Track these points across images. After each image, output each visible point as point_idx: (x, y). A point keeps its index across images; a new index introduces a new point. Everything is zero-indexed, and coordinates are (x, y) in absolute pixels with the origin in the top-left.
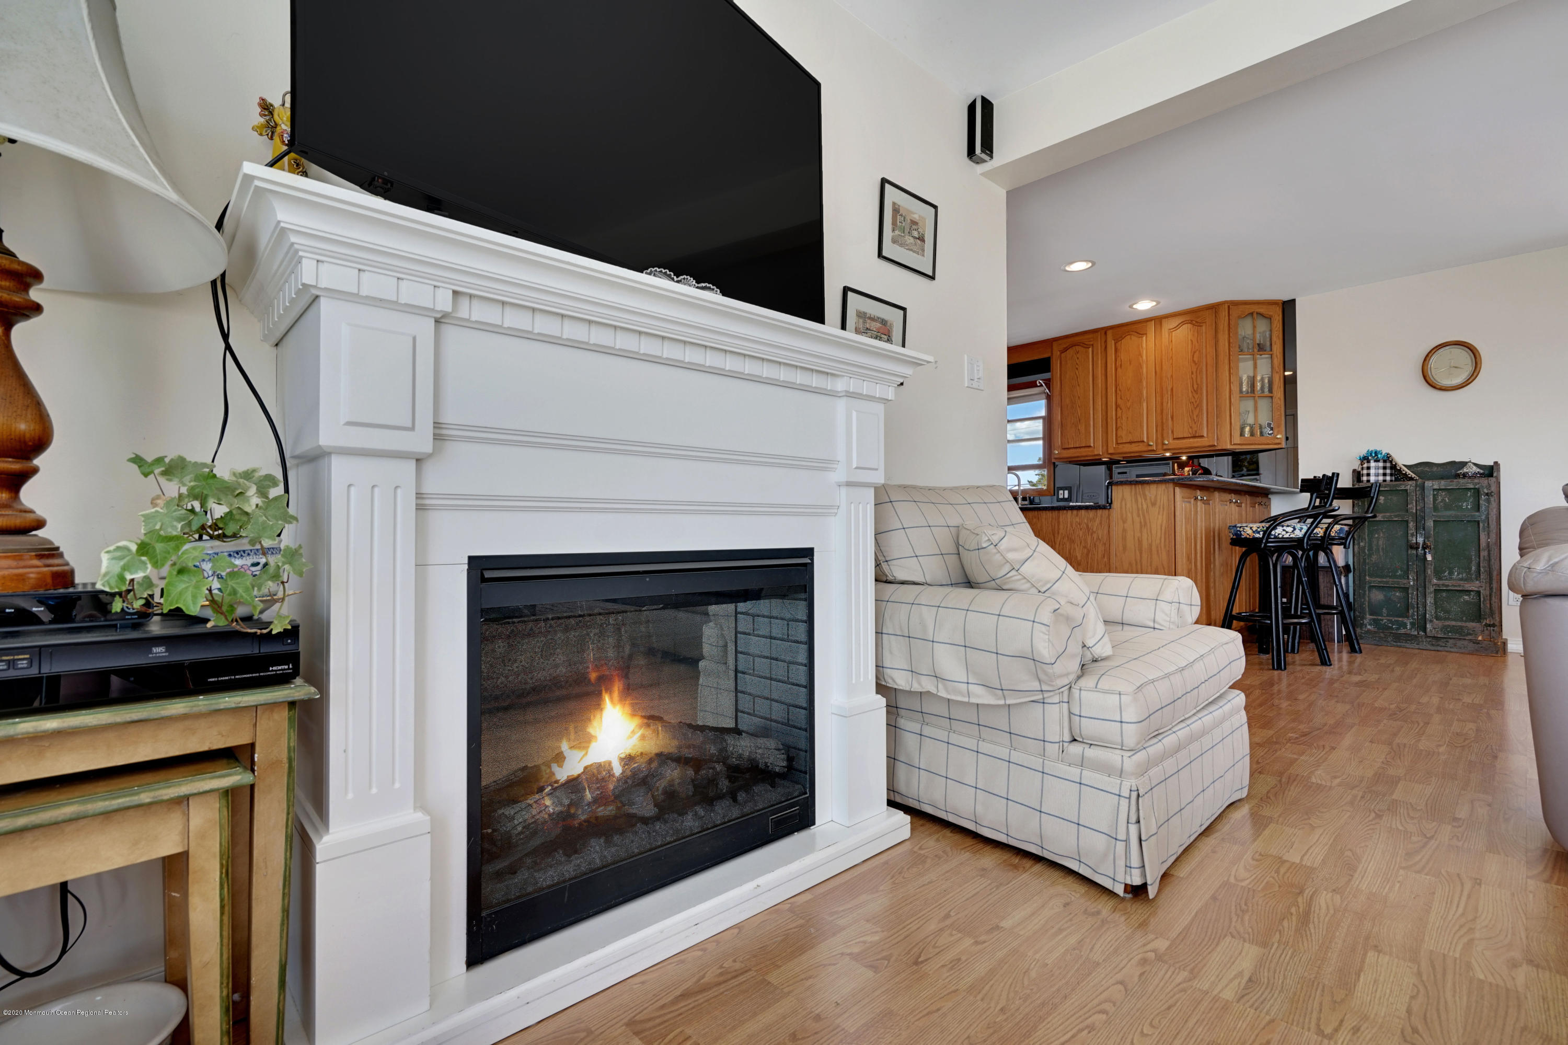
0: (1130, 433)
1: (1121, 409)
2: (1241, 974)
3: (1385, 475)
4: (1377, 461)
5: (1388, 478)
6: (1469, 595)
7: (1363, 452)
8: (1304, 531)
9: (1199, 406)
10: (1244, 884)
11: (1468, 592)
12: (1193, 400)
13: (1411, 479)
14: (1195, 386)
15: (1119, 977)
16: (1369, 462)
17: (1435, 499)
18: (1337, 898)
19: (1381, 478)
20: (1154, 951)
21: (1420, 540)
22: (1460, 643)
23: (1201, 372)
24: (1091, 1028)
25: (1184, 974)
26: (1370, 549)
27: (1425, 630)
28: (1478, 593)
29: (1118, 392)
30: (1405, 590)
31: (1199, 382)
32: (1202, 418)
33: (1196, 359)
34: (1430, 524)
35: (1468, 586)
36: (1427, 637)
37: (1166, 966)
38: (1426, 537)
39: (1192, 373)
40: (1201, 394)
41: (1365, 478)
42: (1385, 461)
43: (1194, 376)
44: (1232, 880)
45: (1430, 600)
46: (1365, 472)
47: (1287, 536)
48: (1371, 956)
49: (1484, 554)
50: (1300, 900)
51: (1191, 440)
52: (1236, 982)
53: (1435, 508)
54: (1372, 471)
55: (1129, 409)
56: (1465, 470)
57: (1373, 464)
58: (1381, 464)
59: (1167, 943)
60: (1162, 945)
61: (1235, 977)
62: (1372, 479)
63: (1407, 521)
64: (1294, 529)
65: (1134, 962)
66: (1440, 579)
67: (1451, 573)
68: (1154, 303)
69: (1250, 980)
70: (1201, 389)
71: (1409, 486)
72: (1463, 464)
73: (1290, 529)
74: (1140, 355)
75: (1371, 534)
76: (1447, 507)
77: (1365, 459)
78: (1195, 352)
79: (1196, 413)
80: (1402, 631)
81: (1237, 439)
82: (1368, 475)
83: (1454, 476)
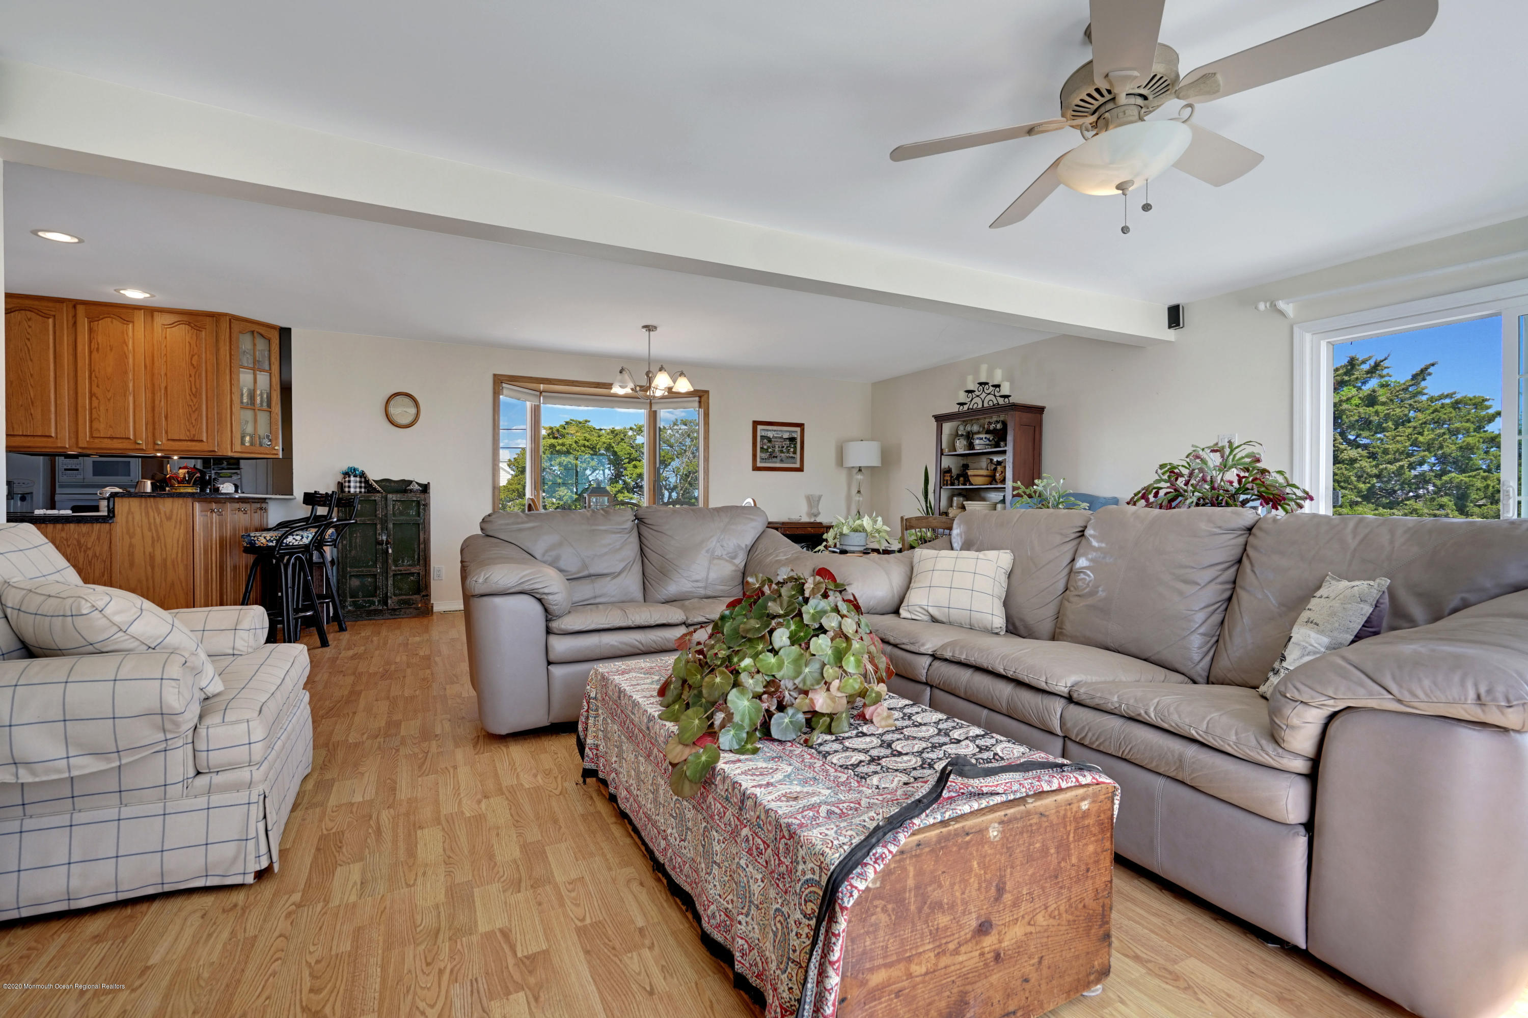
0: (111, 427)
1: (97, 398)
2: (355, 883)
3: (360, 487)
4: (355, 476)
5: (363, 490)
6: (413, 576)
7: (345, 468)
8: (310, 539)
9: (199, 409)
10: (334, 830)
11: (412, 574)
12: (191, 403)
13: (379, 492)
14: (194, 390)
15: (277, 934)
16: (349, 477)
17: (394, 508)
18: (392, 810)
19: (358, 490)
20: (294, 904)
21: (384, 538)
22: (408, 611)
23: (200, 375)
24: (274, 974)
25: (321, 904)
26: (351, 546)
27: (386, 604)
28: (419, 574)
29: (93, 378)
30: (374, 576)
31: (198, 386)
32: (201, 423)
33: (194, 362)
34: (391, 526)
35: (414, 570)
36: (388, 609)
37: (306, 908)
38: (388, 536)
39: (190, 376)
40: (201, 398)
41: (347, 490)
42: (361, 477)
43: (192, 379)
44: (325, 832)
45: (390, 582)
46: (347, 484)
47: (296, 543)
48: (419, 832)
49: (422, 546)
50: (371, 823)
51: (189, 443)
52: (354, 889)
53: (394, 514)
54: (352, 484)
55: (109, 400)
56: (411, 487)
57: (352, 478)
58: (358, 479)
59: (300, 894)
60: (296, 897)
61: (353, 887)
62: (352, 490)
63: (376, 524)
64: (302, 537)
65: (282, 918)
66: (396, 566)
67: (403, 561)
68: (147, 295)
69: (362, 883)
70: (201, 394)
71: (377, 497)
72: (410, 482)
73: (298, 538)
74: (125, 343)
75: (351, 534)
76: (401, 514)
77: (346, 474)
78: (193, 356)
79: (194, 416)
80: (372, 608)
81: (238, 447)
82: (349, 487)
83: (405, 491)
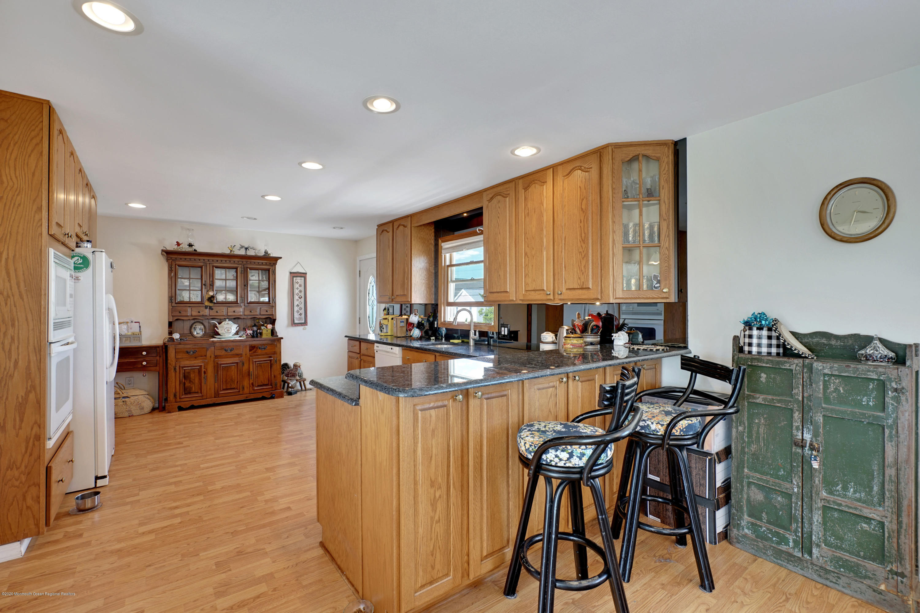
0: (534, 281)
1: (528, 257)
3: (770, 346)
4: (760, 328)
5: (774, 350)
6: (869, 524)
7: (747, 315)
9: (586, 255)
11: (868, 520)
12: (581, 250)
13: (798, 356)
14: (583, 235)
16: (751, 329)
17: (826, 387)
19: (764, 350)
21: (808, 437)
22: (855, 585)
23: (587, 219)
26: (750, 436)
27: (810, 553)
28: (882, 524)
29: (526, 240)
30: (789, 496)
31: (586, 231)
32: (588, 269)
33: (583, 207)
34: (819, 418)
35: (867, 512)
36: (812, 564)
38: (816, 435)
39: (581, 222)
40: (588, 243)
41: (746, 348)
42: (770, 329)
43: (582, 225)
45: (817, 517)
46: (747, 340)
47: (561, 464)
49: (890, 472)
51: (580, 292)
53: (827, 399)
54: (755, 341)
55: (533, 257)
56: (869, 351)
57: (755, 332)
58: (765, 333)
62: (755, 349)
63: (792, 410)
64: (571, 455)
66: (831, 493)
67: (845, 488)
68: (536, 151)
70: (588, 239)
71: (794, 364)
72: (868, 340)
73: (564, 456)
74: (542, 203)
75: (751, 418)
76: (842, 400)
77: (748, 325)
78: (583, 200)
79: (583, 263)
80: (784, 547)
81: (619, 294)
82: (750, 345)
83: (855, 358)
